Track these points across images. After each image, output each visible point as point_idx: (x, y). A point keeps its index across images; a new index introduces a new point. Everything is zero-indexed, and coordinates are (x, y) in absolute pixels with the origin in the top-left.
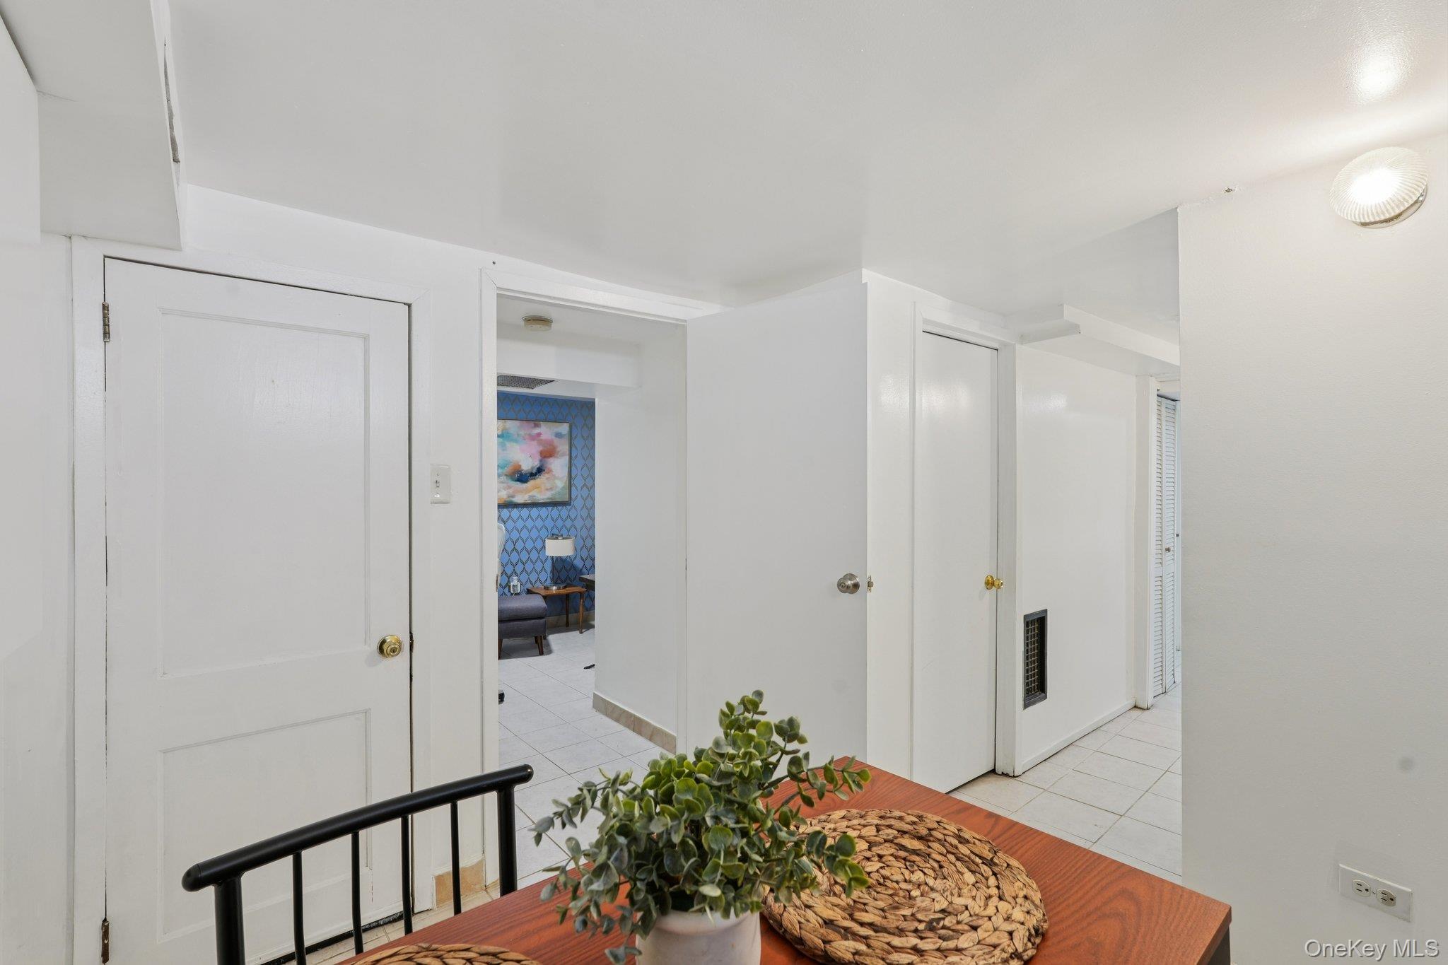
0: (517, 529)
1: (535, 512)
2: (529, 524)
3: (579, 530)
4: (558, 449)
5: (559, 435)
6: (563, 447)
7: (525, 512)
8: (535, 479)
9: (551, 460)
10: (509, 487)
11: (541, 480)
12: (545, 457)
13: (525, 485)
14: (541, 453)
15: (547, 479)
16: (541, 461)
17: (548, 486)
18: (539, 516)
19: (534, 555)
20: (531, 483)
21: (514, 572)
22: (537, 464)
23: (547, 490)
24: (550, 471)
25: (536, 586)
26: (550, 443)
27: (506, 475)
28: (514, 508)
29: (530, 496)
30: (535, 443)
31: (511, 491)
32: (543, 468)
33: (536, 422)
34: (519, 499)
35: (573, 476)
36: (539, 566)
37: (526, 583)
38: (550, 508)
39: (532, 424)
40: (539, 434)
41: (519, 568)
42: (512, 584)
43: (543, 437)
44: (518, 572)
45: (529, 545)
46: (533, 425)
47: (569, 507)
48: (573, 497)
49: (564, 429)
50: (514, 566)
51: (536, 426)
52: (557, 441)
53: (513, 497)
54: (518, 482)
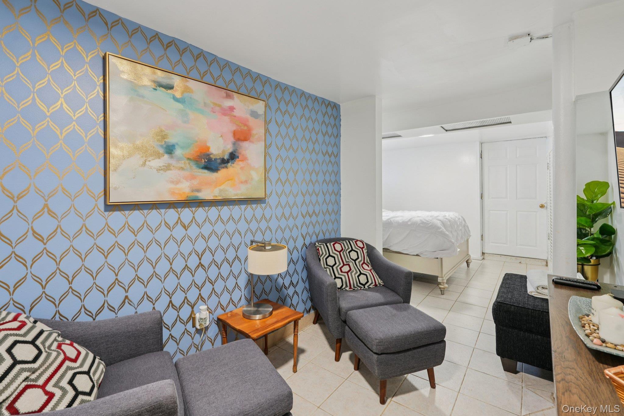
0: (203, 237)
1: (225, 211)
2: (219, 228)
3: (274, 232)
4: (254, 132)
5: (254, 114)
6: (258, 130)
7: (213, 211)
8: (226, 167)
9: (245, 144)
10: (193, 177)
11: (234, 168)
12: (239, 140)
13: (214, 175)
14: (235, 133)
15: (242, 168)
16: (234, 144)
17: (243, 178)
18: (231, 218)
19: (225, 270)
20: (223, 173)
21: (200, 297)
22: (230, 148)
23: (242, 182)
24: (245, 159)
25: (228, 310)
26: (245, 123)
27: (188, 159)
28: (199, 206)
29: (221, 191)
30: (226, 118)
31: (195, 182)
32: (237, 154)
33: (229, 92)
34: (206, 195)
35: (268, 167)
36: (231, 283)
37: (216, 309)
38: (243, 207)
39: (223, 93)
40: (232, 109)
41: (206, 291)
42: (198, 316)
43: (236, 113)
44: (205, 296)
45: (219, 257)
46: (225, 95)
47: (263, 205)
48: (268, 193)
49: (259, 107)
50: (200, 288)
51: (228, 97)
52: (252, 122)
53: (198, 191)
54: (206, 171)
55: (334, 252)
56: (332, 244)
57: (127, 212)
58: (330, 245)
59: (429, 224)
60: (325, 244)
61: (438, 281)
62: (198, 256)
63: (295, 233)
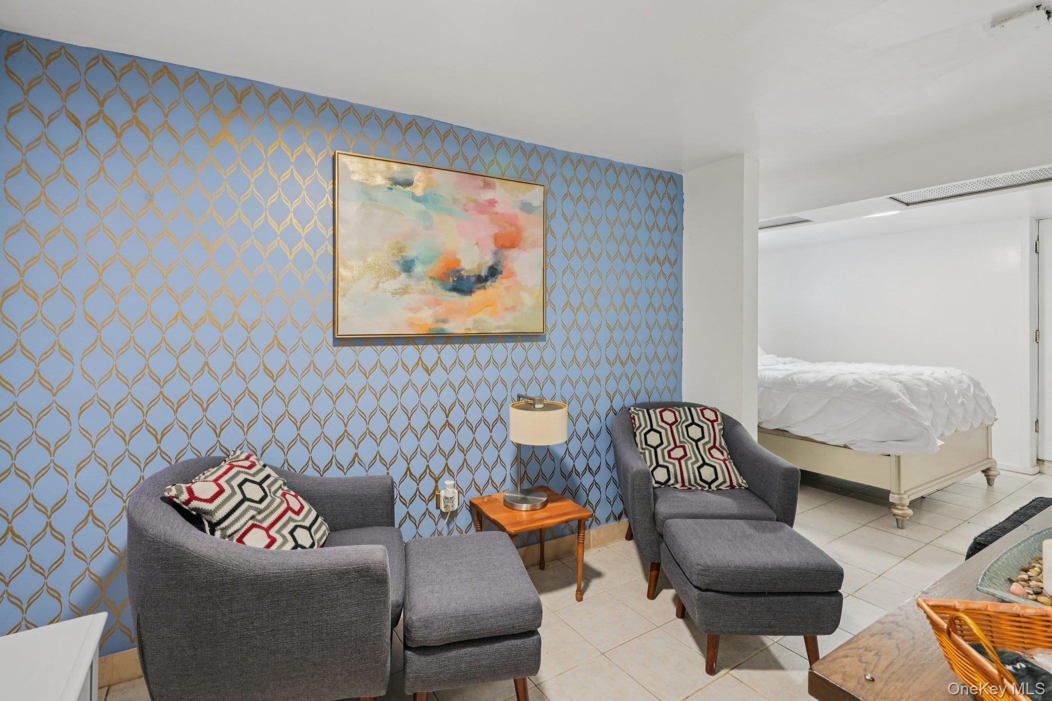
0: (452, 386)
1: (483, 351)
2: (474, 374)
3: (558, 385)
4: (526, 234)
5: (527, 208)
6: (533, 230)
7: (466, 350)
8: (484, 288)
9: (513, 253)
10: (438, 303)
11: (495, 289)
12: (503, 247)
13: (467, 300)
14: (496, 238)
15: (507, 289)
16: (495, 254)
17: (509, 303)
18: (492, 361)
19: (482, 434)
20: (479, 296)
21: (447, 469)
22: (489, 260)
23: (507, 309)
24: (512, 274)
25: (485, 494)
26: (511, 221)
27: (431, 278)
28: (446, 343)
29: (475, 321)
30: (484, 218)
31: (440, 310)
32: (499, 268)
33: (487, 180)
34: (455, 327)
35: (549, 285)
36: (490, 455)
37: (468, 489)
38: (510, 345)
39: (479, 181)
40: (492, 203)
41: (455, 462)
42: (442, 493)
43: (499, 208)
44: (454, 469)
45: (474, 415)
46: (482, 184)
47: (542, 344)
48: (549, 324)
49: (535, 195)
50: (447, 457)
51: (487, 186)
52: (523, 219)
53: (445, 321)
54: (455, 294)
55: (661, 423)
56: (658, 411)
57: (357, 348)
58: (655, 412)
59: (873, 387)
60: (645, 410)
61: (890, 501)
62: (445, 412)
63: (595, 389)
